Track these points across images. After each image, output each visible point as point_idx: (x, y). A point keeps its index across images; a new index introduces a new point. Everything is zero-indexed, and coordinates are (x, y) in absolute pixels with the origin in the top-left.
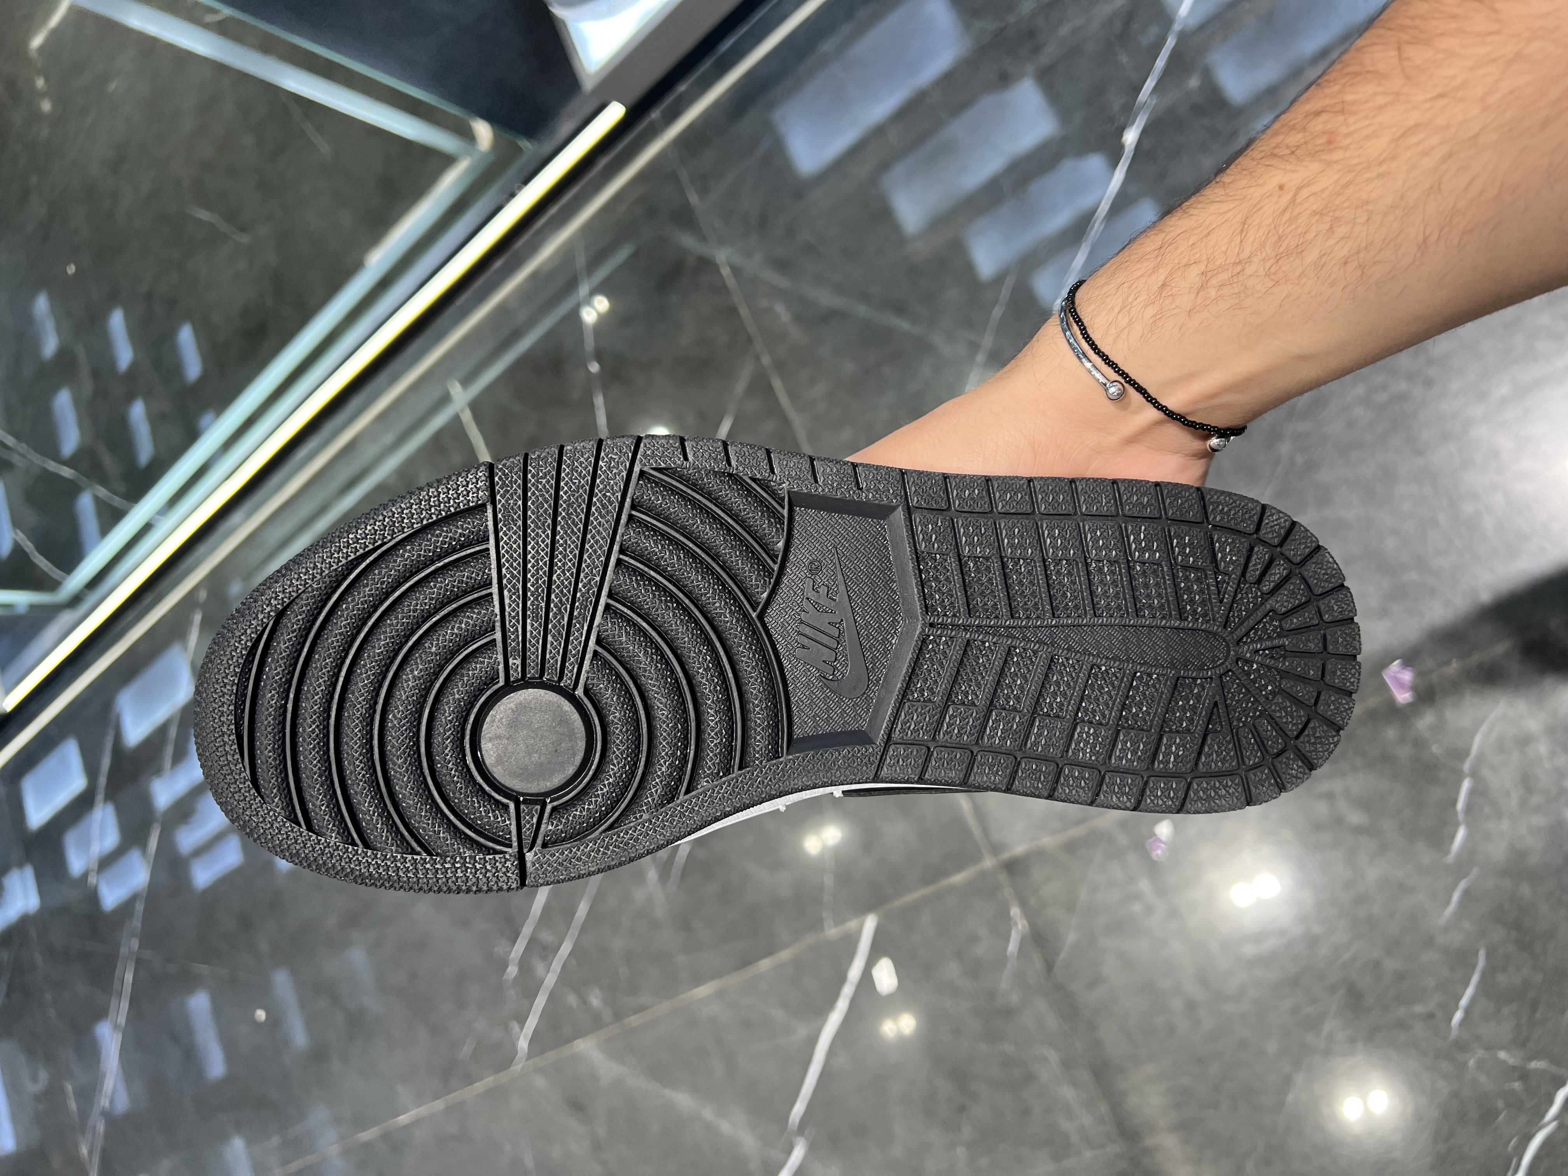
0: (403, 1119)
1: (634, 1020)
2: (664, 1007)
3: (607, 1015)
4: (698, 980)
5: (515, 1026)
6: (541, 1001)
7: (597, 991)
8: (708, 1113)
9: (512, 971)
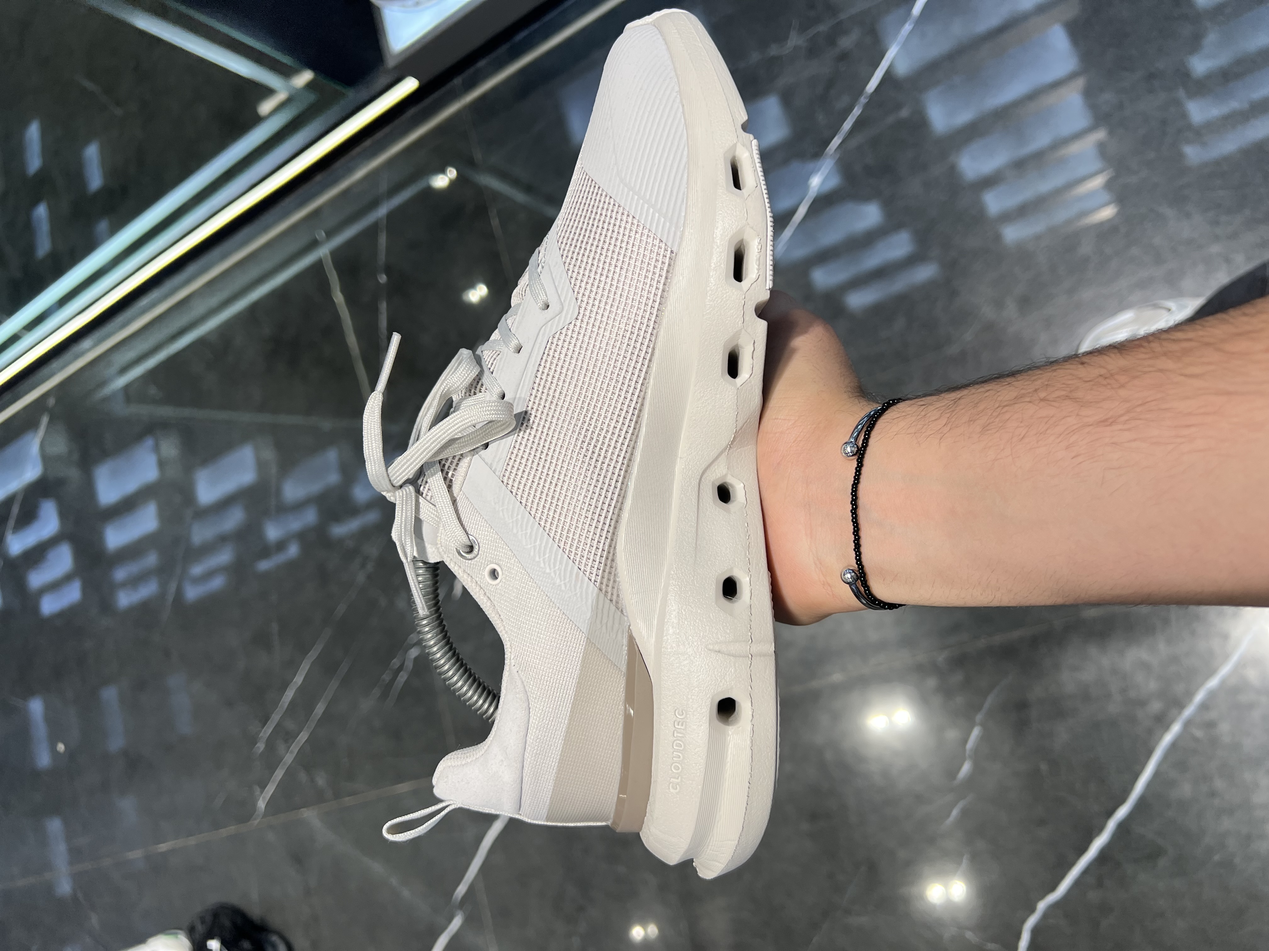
0: (164, 847)
1: (348, 801)
2: (372, 794)
3: (328, 793)
5: (257, 790)
6: (279, 774)
7: (323, 774)
9: (261, 746)
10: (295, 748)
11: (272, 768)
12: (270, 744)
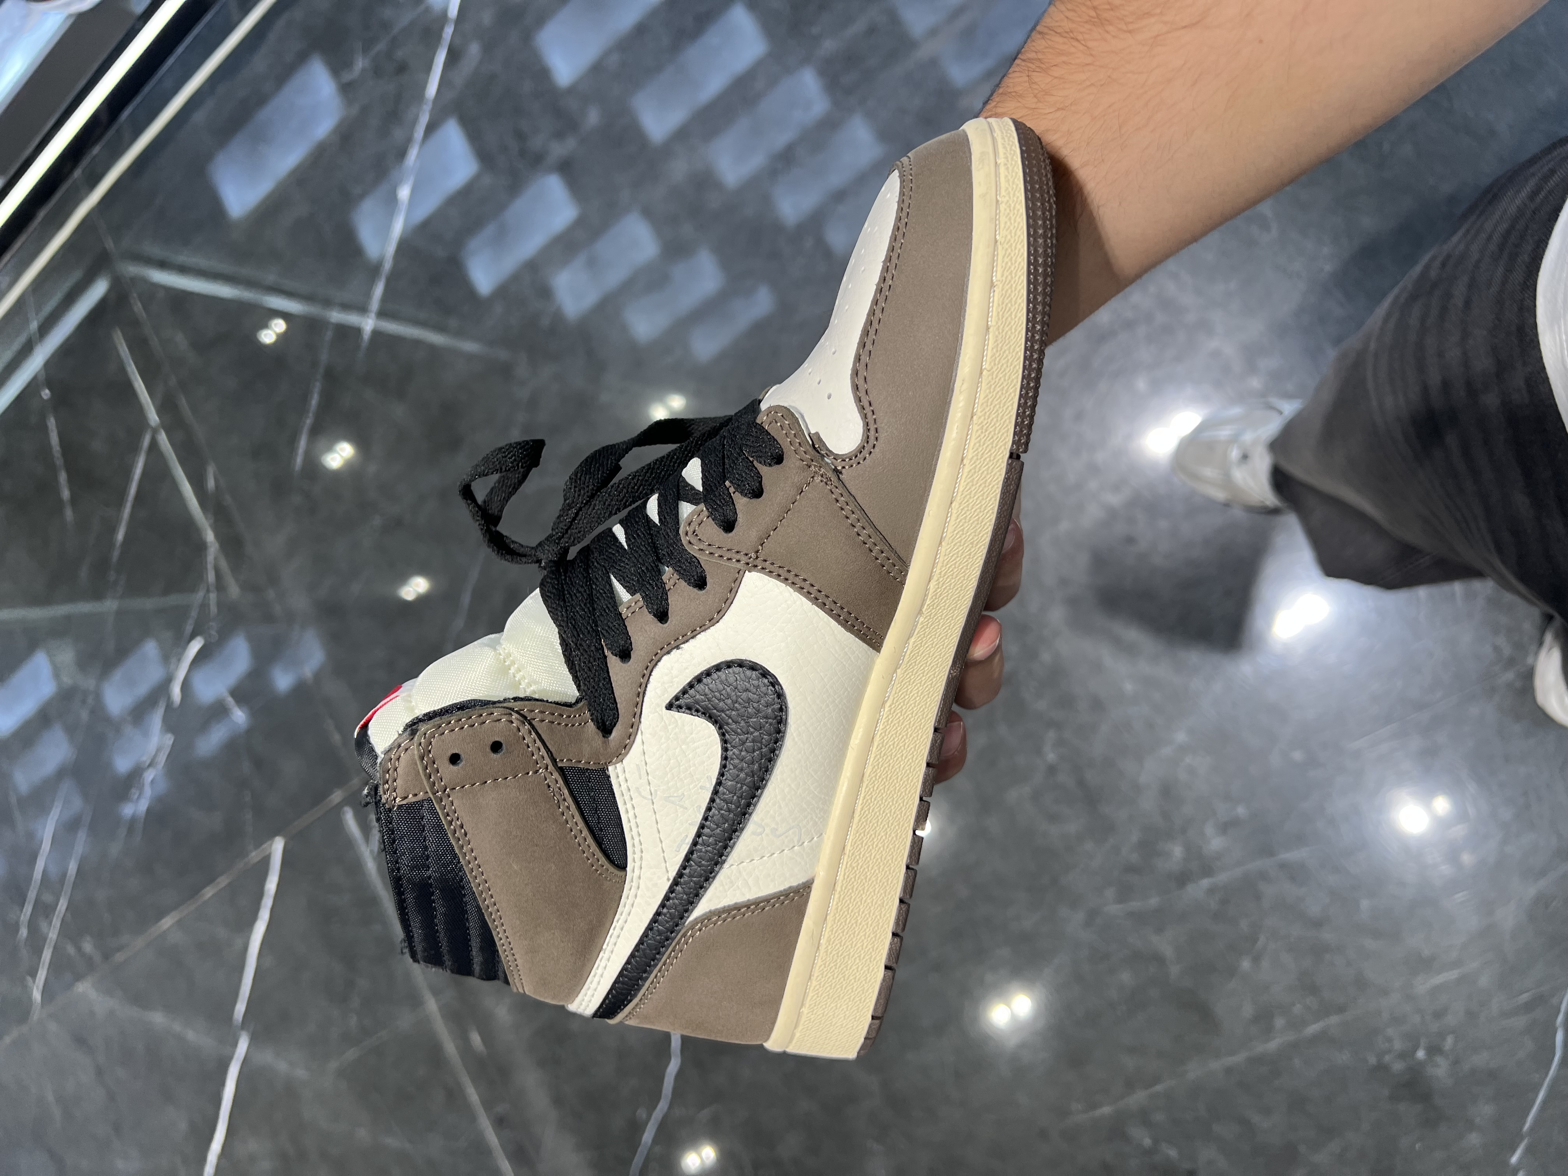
1: (119, 957)
2: (140, 942)
3: (97, 958)
4: (161, 914)
5: (29, 981)
6: (47, 955)
7: (88, 938)
8: (177, 1027)
9: (24, 932)
10: (57, 922)
11: (38, 952)
12: (32, 926)
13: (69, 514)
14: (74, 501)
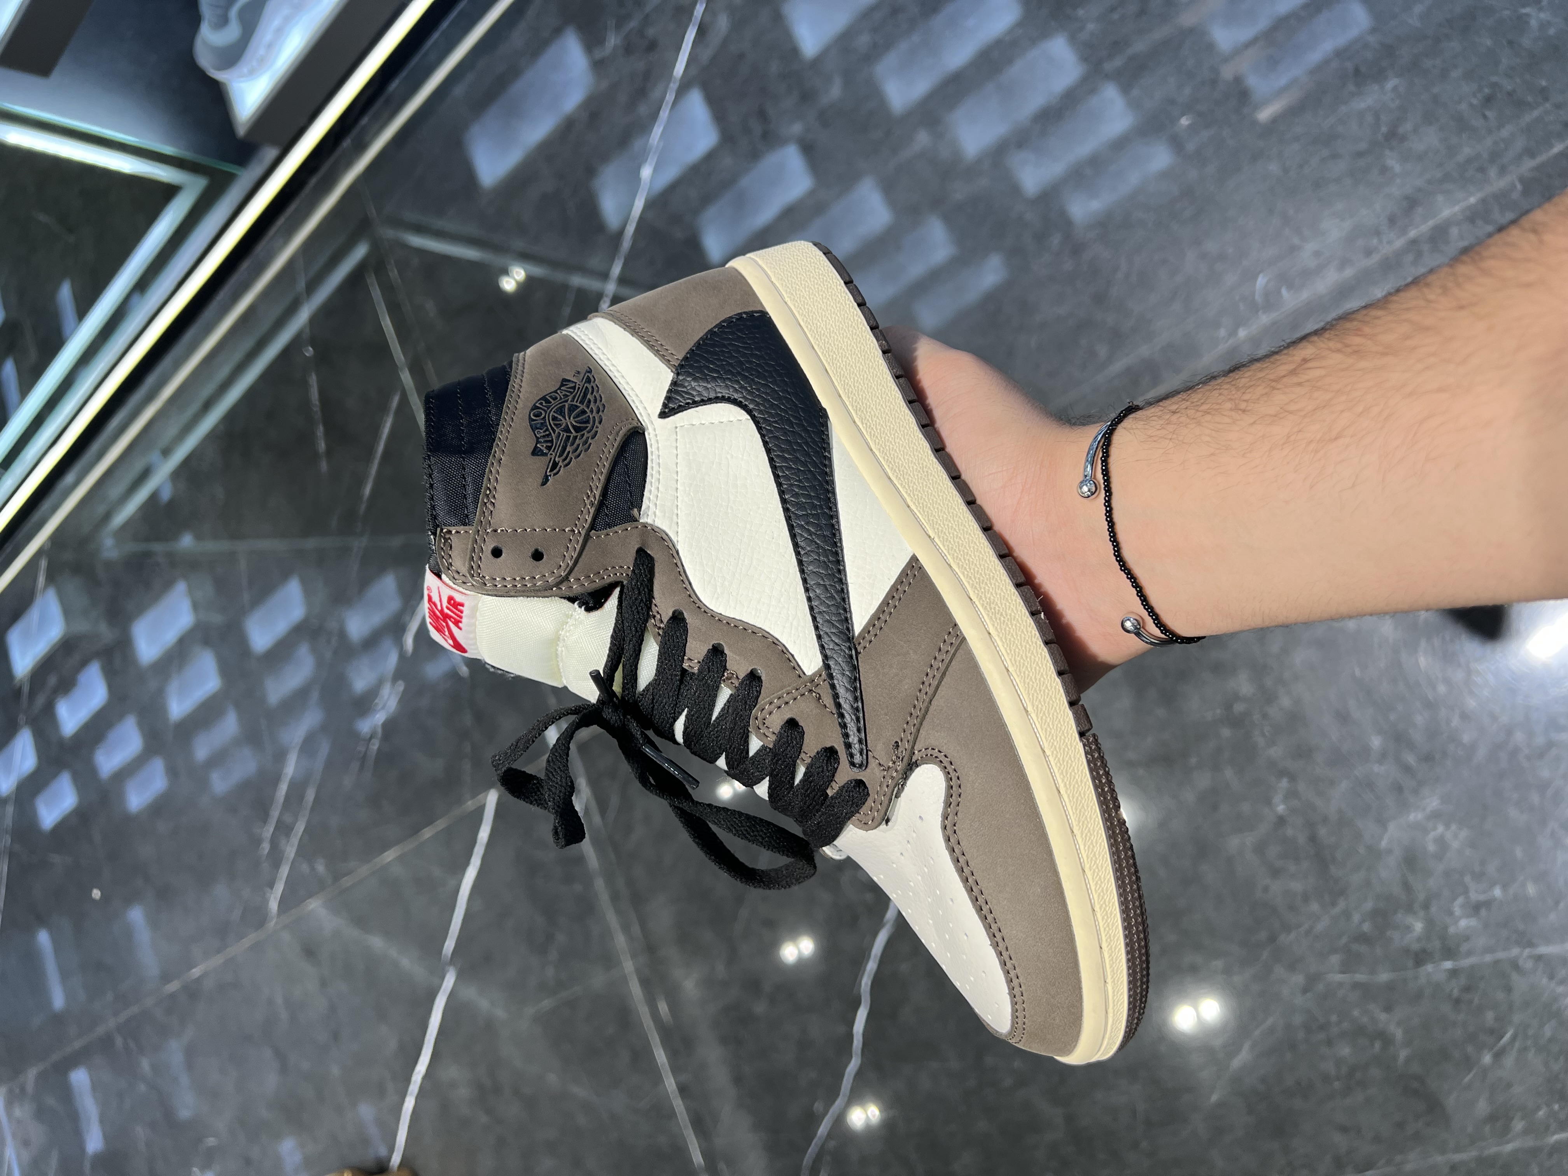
0: (196, 972)
1: (346, 882)
2: (364, 870)
3: (329, 878)
4: (385, 847)
5: (268, 891)
6: (284, 871)
7: (322, 860)
8: (393, 952)
9: (266, 847)
10: (295, 841)
11: (277, 867)
12: (274, 841)
13: (324, 466)
14: (329, 453)
